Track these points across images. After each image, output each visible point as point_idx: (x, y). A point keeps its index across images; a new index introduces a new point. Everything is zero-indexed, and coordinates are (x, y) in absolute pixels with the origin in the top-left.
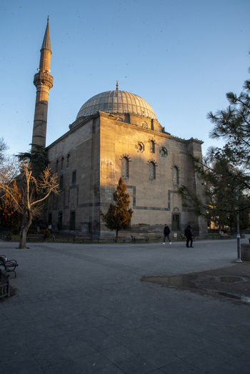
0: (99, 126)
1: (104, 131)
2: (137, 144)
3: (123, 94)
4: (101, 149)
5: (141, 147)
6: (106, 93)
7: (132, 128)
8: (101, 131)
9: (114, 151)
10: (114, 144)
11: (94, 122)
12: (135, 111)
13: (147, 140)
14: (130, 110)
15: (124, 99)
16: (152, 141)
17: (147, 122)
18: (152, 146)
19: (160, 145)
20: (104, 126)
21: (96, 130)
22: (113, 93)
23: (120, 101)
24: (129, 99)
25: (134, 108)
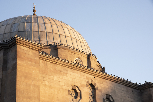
0: (15, 59)
1: (22, 66)
2: (70, 89)
3: (46, 20)
4: (18, 94)
5: (77, 93)
6: (20, 18)
7: (63, 65)
8: (18, 67)
9: (38, 99)
10: (38, 87)
11: (5, 54)
12: (64, 43)
13: (85, 83)
14: (57, 41)
15: (48, 26)
16: (91, 85)
17: (82, 58)
18: (91, 93)
19: (103, 91)
20: (23, 59)
21: (10, 65)
22: (30, 18)
23: (42, 29)
24: (55, 27)
25: (63, 38)
